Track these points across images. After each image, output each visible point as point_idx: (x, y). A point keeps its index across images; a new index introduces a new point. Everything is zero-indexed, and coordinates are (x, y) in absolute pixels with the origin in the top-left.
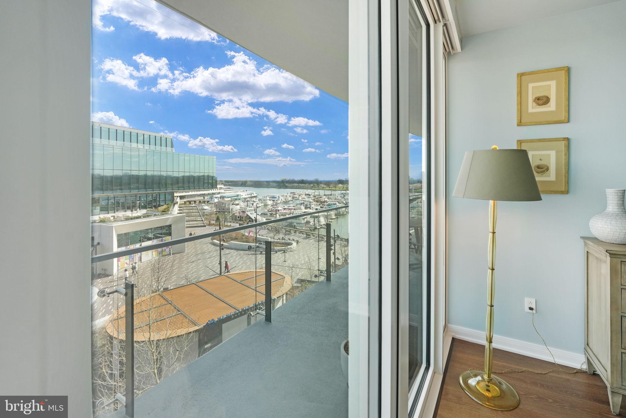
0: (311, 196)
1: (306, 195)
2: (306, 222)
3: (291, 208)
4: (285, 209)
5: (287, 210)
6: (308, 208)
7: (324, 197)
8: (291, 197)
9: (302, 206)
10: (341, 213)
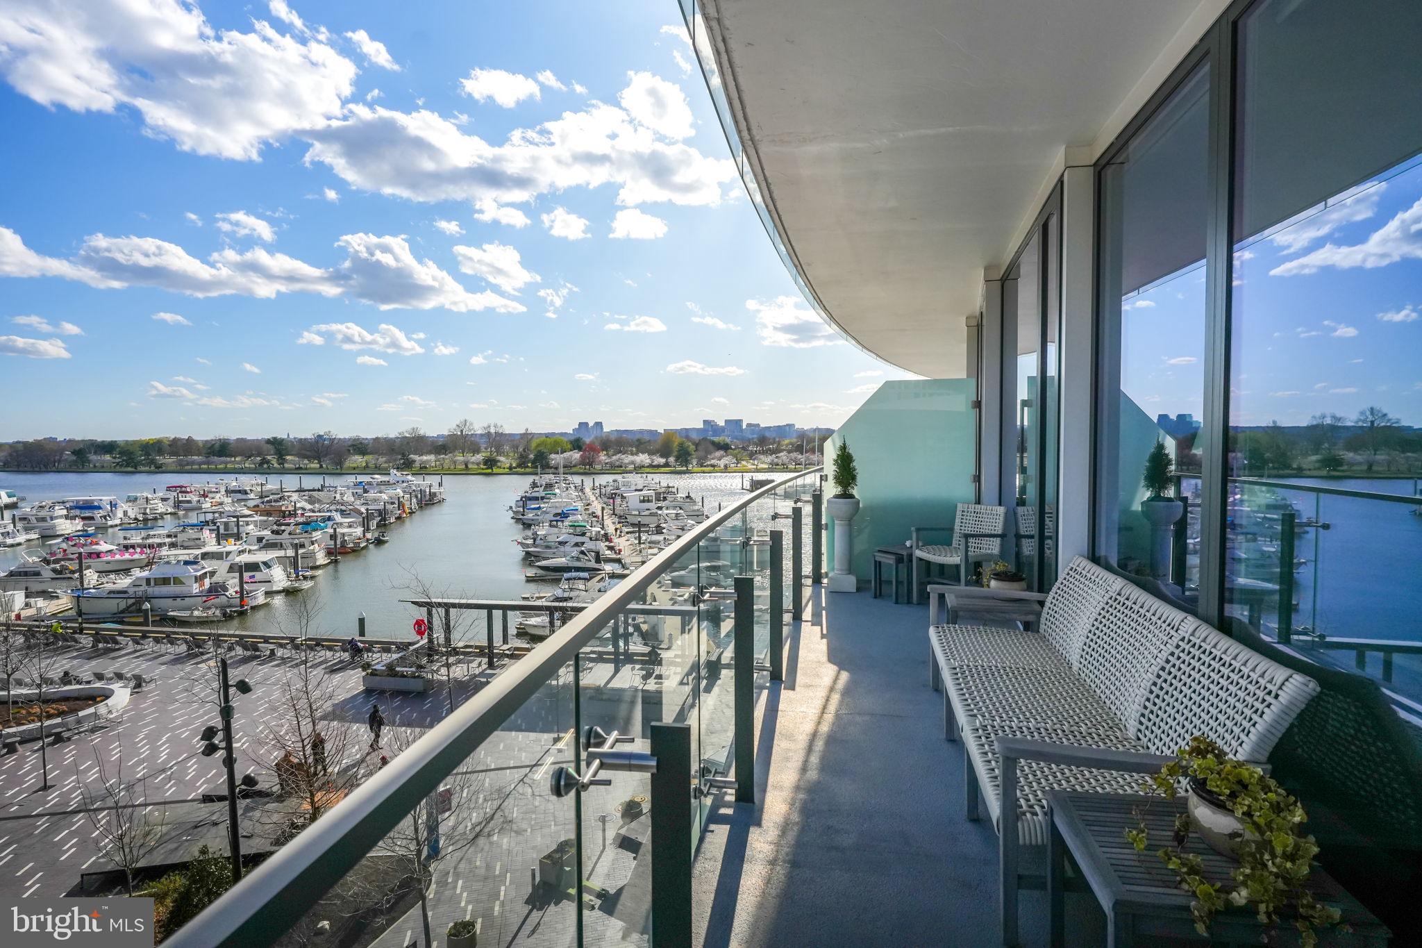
0: (252, 496)
1: (229, 492)
2: (210, 590)
3: (157, 540)
4: (126, 547)
5: (138, 550)
6: (231, 536)
7: (295, 497)
8: (171, 502)
9: (206, 533)
10: (351, 545)
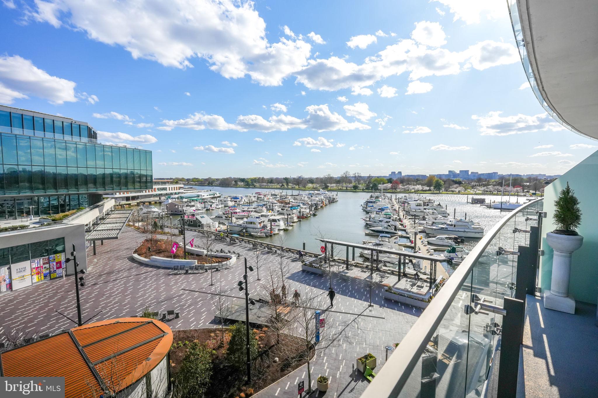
0: (278, 196)
1: (272, 195)
2: (263, 227)
3: (251, 210)
4: (243, 211)
5: (246, 212)
6: (270, 209)
7: (290, 197)
8: (256, 198)
9: (264, 208)
10: (305, 215)
